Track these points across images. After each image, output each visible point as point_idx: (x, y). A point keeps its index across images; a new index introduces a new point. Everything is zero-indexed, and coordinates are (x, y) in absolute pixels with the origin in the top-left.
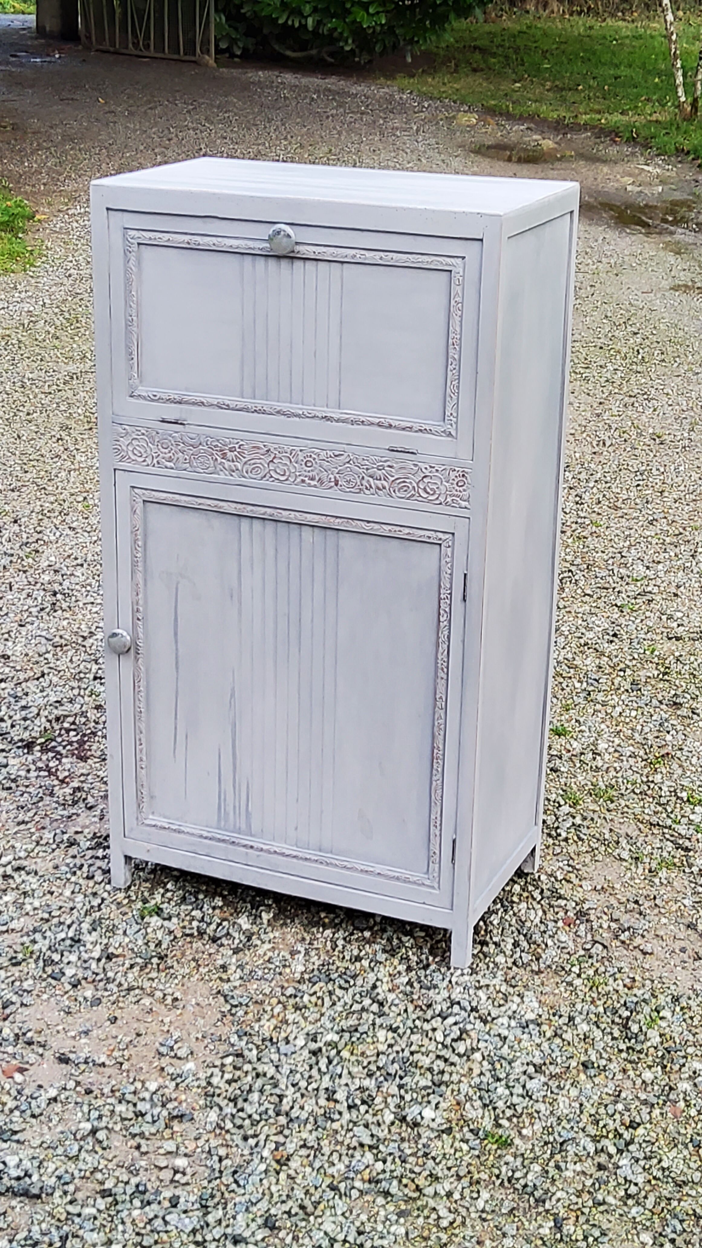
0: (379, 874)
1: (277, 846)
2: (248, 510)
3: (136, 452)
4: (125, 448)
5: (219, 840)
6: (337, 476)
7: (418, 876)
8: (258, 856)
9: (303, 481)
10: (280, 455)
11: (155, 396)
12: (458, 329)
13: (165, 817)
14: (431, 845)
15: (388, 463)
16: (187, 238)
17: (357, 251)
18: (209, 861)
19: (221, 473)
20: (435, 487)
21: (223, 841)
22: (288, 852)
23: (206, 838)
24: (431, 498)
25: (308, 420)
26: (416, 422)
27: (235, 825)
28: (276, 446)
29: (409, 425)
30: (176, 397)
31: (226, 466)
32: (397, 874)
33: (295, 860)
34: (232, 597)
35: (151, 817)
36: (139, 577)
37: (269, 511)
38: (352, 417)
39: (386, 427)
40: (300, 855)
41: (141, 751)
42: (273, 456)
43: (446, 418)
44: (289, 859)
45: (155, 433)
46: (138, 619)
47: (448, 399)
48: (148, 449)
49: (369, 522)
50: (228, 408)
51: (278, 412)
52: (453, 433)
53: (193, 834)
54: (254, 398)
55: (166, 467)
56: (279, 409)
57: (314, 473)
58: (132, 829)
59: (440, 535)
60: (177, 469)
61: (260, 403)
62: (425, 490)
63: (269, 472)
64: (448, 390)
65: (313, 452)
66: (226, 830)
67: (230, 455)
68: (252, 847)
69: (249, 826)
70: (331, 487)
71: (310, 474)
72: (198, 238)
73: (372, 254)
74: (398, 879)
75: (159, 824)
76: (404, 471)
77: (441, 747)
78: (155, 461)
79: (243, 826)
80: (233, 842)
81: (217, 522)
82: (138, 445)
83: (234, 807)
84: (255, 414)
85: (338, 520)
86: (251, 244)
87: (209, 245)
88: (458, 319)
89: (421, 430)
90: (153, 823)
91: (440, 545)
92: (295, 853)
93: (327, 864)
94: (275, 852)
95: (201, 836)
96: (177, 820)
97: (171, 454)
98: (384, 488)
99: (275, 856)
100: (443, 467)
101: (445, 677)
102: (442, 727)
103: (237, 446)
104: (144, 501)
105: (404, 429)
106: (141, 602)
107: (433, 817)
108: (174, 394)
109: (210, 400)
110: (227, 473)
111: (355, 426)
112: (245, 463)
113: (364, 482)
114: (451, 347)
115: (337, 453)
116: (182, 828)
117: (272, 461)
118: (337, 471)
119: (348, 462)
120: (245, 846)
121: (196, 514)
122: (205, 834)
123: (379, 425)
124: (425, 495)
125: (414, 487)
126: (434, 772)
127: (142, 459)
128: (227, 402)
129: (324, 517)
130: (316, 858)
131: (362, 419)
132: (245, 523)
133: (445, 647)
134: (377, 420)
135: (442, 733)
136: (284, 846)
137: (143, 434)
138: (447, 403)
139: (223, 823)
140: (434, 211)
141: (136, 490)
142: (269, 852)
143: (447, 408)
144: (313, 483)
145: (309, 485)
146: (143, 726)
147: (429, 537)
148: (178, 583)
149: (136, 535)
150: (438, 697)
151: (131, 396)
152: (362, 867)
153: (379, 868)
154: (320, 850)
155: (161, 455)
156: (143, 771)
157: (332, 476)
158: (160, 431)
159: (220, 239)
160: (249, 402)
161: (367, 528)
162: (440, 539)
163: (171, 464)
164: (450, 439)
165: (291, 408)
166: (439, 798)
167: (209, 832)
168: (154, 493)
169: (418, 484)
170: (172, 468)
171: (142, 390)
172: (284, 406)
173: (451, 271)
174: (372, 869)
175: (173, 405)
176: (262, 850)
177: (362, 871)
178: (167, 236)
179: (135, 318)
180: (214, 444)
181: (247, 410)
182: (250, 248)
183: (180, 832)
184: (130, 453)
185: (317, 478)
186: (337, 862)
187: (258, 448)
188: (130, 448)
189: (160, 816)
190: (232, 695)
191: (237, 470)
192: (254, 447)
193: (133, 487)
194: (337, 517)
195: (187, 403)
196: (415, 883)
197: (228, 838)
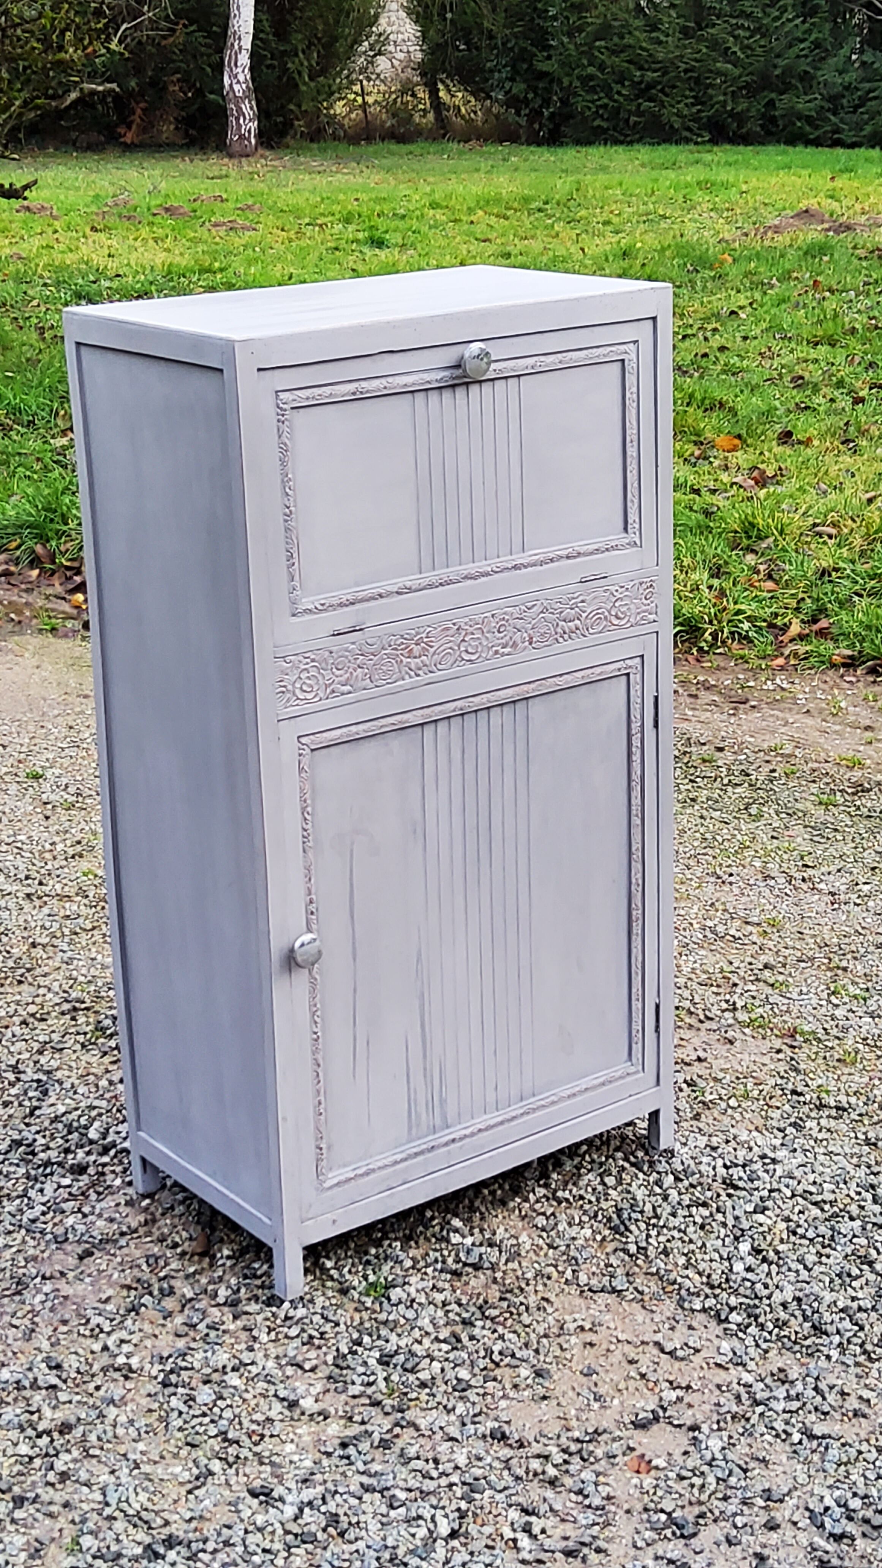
0: (586, 1089)
1: (481, 1121)
2: (435, 713)
3: (305, 688)
4: (290, 687)
5: (417, 1154)
6: (531, 632)
7: (624, 1067)
8: (461, 1147)
9: (496, 652)
10: (471, 629)
11: (322, 605)
12: (635, 423)
13: (345, 1166)
14: (634, 1023)
15: (581, 598)
16: (351, 387)
17: (536, 358)
18: (408, 1188)
19: (407, 677)
20: (624, 609)
21: (422, 1153)
22: (492, 1122)
23: (403, 1160)
24: (623, 622)
25: (496, 576)
26: (600, 542)
27: (428, 1127)
28: (467, 620)
29: (596, 547)
30: (349, 597)
31: (413, 666)
32: (601, 1080)
33: (501, 1128)
34: (415, 831)
35: (330, 1176)
36: (310, 854)
37: (459, 704)
38: (541, 557)
39: (575, 557)
40: (507, 1116)
41: (318, 1092)
42: (464, 633)
43: (629, 526)
44: (495, 1130)
45: (327, 653)
46: (312, 913)
47: (629, 504)
48: (320, 678)
49: (561, 675)
50: (410, 590)
51: (466, 578)
52: (638, 543)
53: (386, 1166)
54: (434, 569)
55: (343, 694)
56: (466, 572)
57: (508, 638)
58: (310, 1206)
59: (629, 662)
60: (355, 691)
61: (442, 573)
62: (617, 617)
63: (460, 656)
64: (629, 495)
65: (505, 613)
66: (419, 1138)
67: (417, 650)
68: (453, 1140)
69: (444, 1117)
70: (525, 648)
71: (503, 641)
72: (364, 384)
73: (551, 358)
74: (603, 1084)
75: (342, 1178)
76: (596, 601)
77: (640, 905)
78: (328, 691)
79: (438, 1122)
80: (433, 1147)
81: (396, 743)
82: (308, 678)
83: (427, 1102)
84: (441, 588)
85: (532, 686)
86: (427, 377)
87: (379, 390)
88: (634, 412)
89: (607, 550)
90: (335, 1181)
91: (628, 675)
92: (500, 1119)
93: (534, 1110)
94: (480, 1130)
95: (396, 1163)
96: (361, 1160)
97: (348, 675)
98: (577, 629)
99: (481, 1135)
100: (632, 583)
101: (639, 822)
102: (640, 882)
103: (424, 635)
104: (312, 750)
105: (591, 553)
106: (313, 891)
107: (634, 990)
108: (345, 595)
109: (389, 588)
110: (412, 673)
111: (545, 567)
112: (434, 653)
113: (559, 630)
114: (628, 445)
115: (529, 604)
116: (371, 1167)
117: (463, 640)
118: (530, 626)
119: (542, 612)
120: (446, 1144)
121: (373, 743)
122: (399, 1157)
123: (568, 557)
124: (616, 622)
125: (606, 618)
126: (634, 937)
127: (313, 694)
128: (408, 584)
129: (516, 689)
130: (522, 1111)
131: (551, 555)
132: (429, 730)
133: (639, 788)
134: (565, 552)
135: (640, 889)
136: (485, 1117)
137: (313, 661)
138: (629, 510)
139: (414, 1131)
140: (612, 294)
141: (303, 740)
142: (473, 1134)
143: (629, 515)
144: (506, 650)
145: (503, 655)
146: (319, 1057)
147: (619, 670)
148: (352, 843)
149: (305, 801)
150: (633, 849)
151: (294, 615)
152: (569, 1092)
153: (584, 1083)
154: (522, 1100)
155: (337, 680)
156: (322, 1117)
157: (525, 635)
158: (334, 649)
159: (390, 379)
160: (430, 576)
161: (562, 682)
162: (630, 667)
163: (348, 688)
164: (635, 549)
165: (479, 567)
166: (639, 966)
167: (402, 1152)
168: (324, 734)
169: (609, 612)
170: (350, 693)
171: (307, 603)
172: (471, 568)
173: (623, 361)
174: (578, 1089)
175: (346, 609)
176: (466, 1136)
177: (569, 1097)
178: (327, 390)
179: (292, 509)
180: (398, 642)
181: (431, 586)
182: (428, 382)
183: (367, 1174)
184: (298, 692)
185: (511, 643)
186: (542, 1103)
187: (448, 629)
188: (298, 685)
189: (339, 1167)
190: (419, 960)
191: (425, 665)
192: (443, 630)
193: (299, 737)
194: (529, 683)
195: (361, 601)
196: (621, 1078)
197: (425, 1146)
